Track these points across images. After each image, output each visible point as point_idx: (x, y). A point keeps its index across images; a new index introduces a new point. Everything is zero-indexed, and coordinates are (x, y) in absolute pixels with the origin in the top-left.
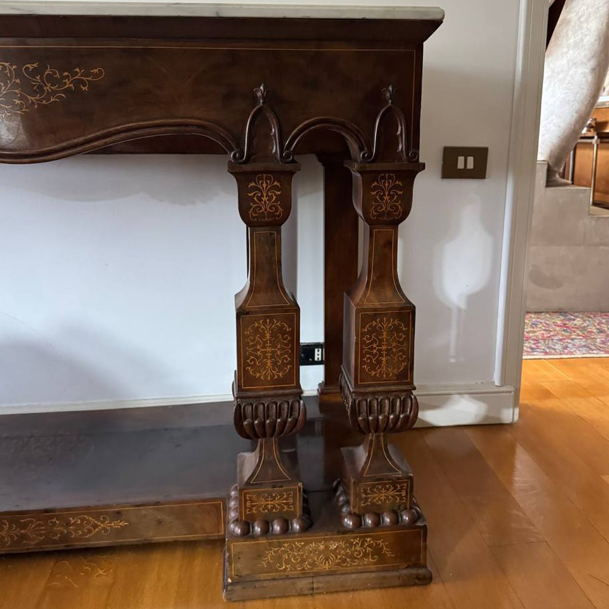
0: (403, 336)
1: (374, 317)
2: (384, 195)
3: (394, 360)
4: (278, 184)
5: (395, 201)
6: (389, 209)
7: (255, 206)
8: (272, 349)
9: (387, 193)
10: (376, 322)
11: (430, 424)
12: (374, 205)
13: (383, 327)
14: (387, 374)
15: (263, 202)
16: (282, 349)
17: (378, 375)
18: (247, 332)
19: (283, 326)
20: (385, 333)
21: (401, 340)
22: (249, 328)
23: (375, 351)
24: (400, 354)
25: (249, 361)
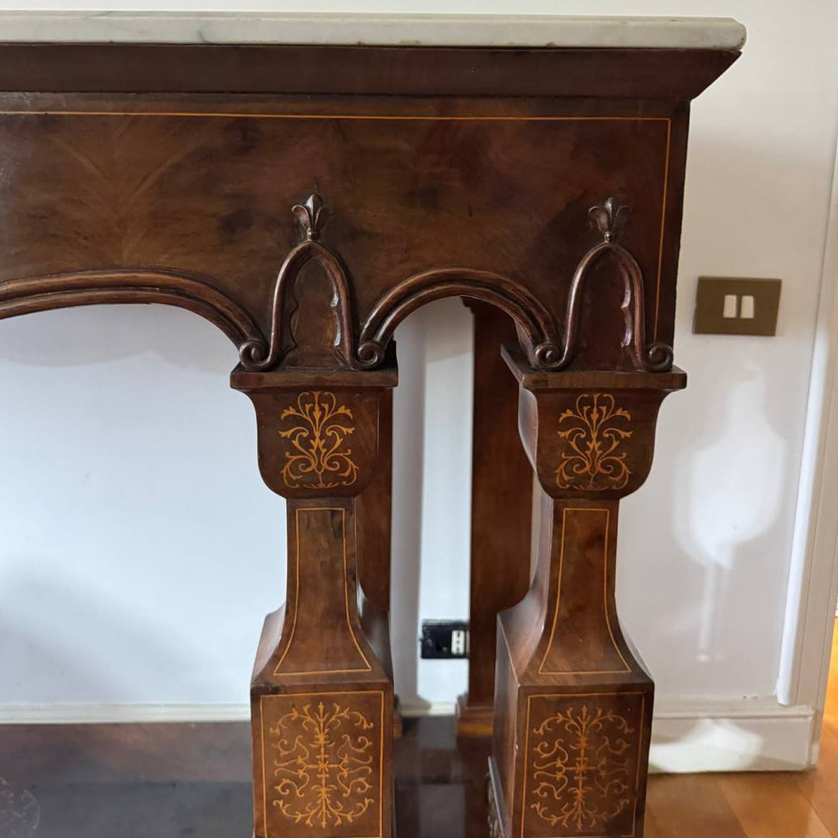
0: (625, 746)
1: (560, 705)
2: (589, 438)
3: (603, 794)
4: (348, 412)
5: (615, 453)
6: (599, 469)
7: (294, 458)
8: (332, 766)
9: (594, 435)
10: (565, 715)
12: (566, 460)
13: (581, 726)
14: (587, 823)
15: (313, 451)
16: (352, 765)
17: (564, 824)
18: (274, 729)
19: (353, 720)
20: (583, 740)
21: (619, 753)
22: (280, 722)
23: (559, 775)
24: (617, 781)
25: (278, 787)
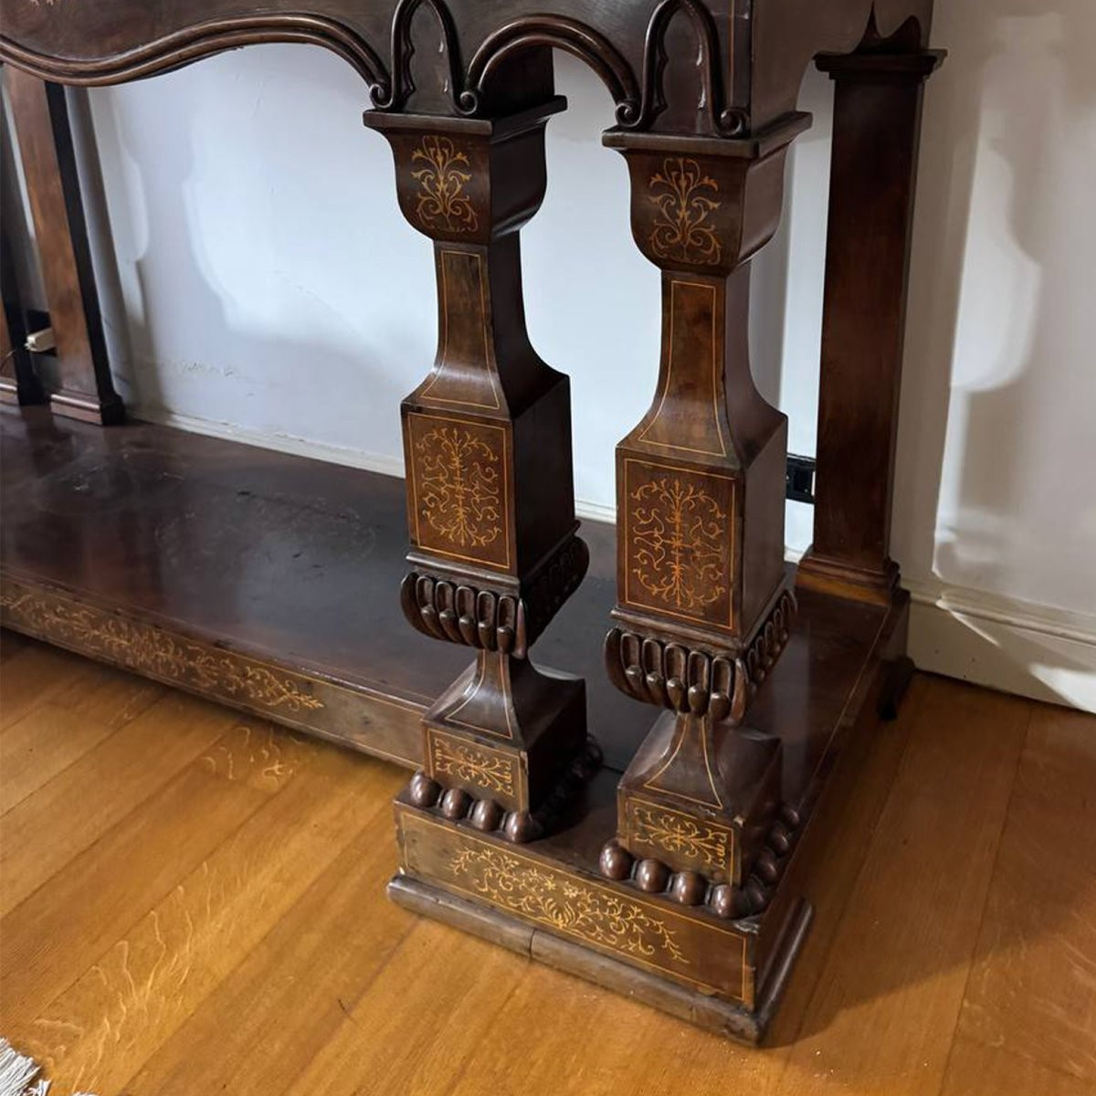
0: (718, 531)
1: (655, 474)
2: (678, 206)
3: (699, 575)
4: (464, 159)
5: (705, 224)
6: (689, 240)
7: (425, 199)
8: (466, 489)
9: (684, 203)
10: (659, 485)
11: (1065, 701)
12: (657, 227)
13: (675, 500)
14: (685, 601)
15: (439, 194)
16: (481, 492)
17: (664, 596)
18: (420, 444)
19: (482, 450)
20: (678, 514)
21: (712, 537)
22: (424, 439)
23: (657, 546)
24: (712, 566)
25: (426, 499)
